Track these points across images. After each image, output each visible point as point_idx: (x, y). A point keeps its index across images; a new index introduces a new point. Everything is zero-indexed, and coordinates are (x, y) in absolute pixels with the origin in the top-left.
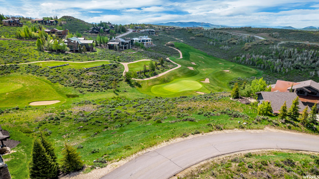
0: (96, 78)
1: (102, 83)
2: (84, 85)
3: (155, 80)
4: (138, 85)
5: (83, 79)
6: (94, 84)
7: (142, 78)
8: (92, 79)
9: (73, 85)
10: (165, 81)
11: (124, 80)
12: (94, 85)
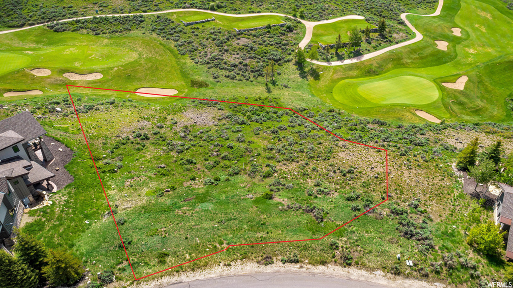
0: (248, 52)
1: (253, 64)
2: (225, 63)
3: (351, 67)
4: (315, 74)
5: (227, 51)
6: (240, 63)
7: (328, 61)
8: (241, 54)
9: (208, 63)
10: (371, 72)
11: (293, 62)
12: (241, 66)
